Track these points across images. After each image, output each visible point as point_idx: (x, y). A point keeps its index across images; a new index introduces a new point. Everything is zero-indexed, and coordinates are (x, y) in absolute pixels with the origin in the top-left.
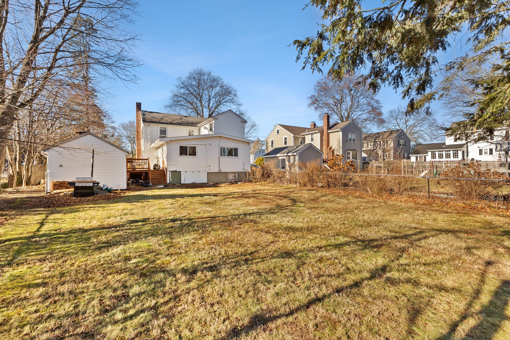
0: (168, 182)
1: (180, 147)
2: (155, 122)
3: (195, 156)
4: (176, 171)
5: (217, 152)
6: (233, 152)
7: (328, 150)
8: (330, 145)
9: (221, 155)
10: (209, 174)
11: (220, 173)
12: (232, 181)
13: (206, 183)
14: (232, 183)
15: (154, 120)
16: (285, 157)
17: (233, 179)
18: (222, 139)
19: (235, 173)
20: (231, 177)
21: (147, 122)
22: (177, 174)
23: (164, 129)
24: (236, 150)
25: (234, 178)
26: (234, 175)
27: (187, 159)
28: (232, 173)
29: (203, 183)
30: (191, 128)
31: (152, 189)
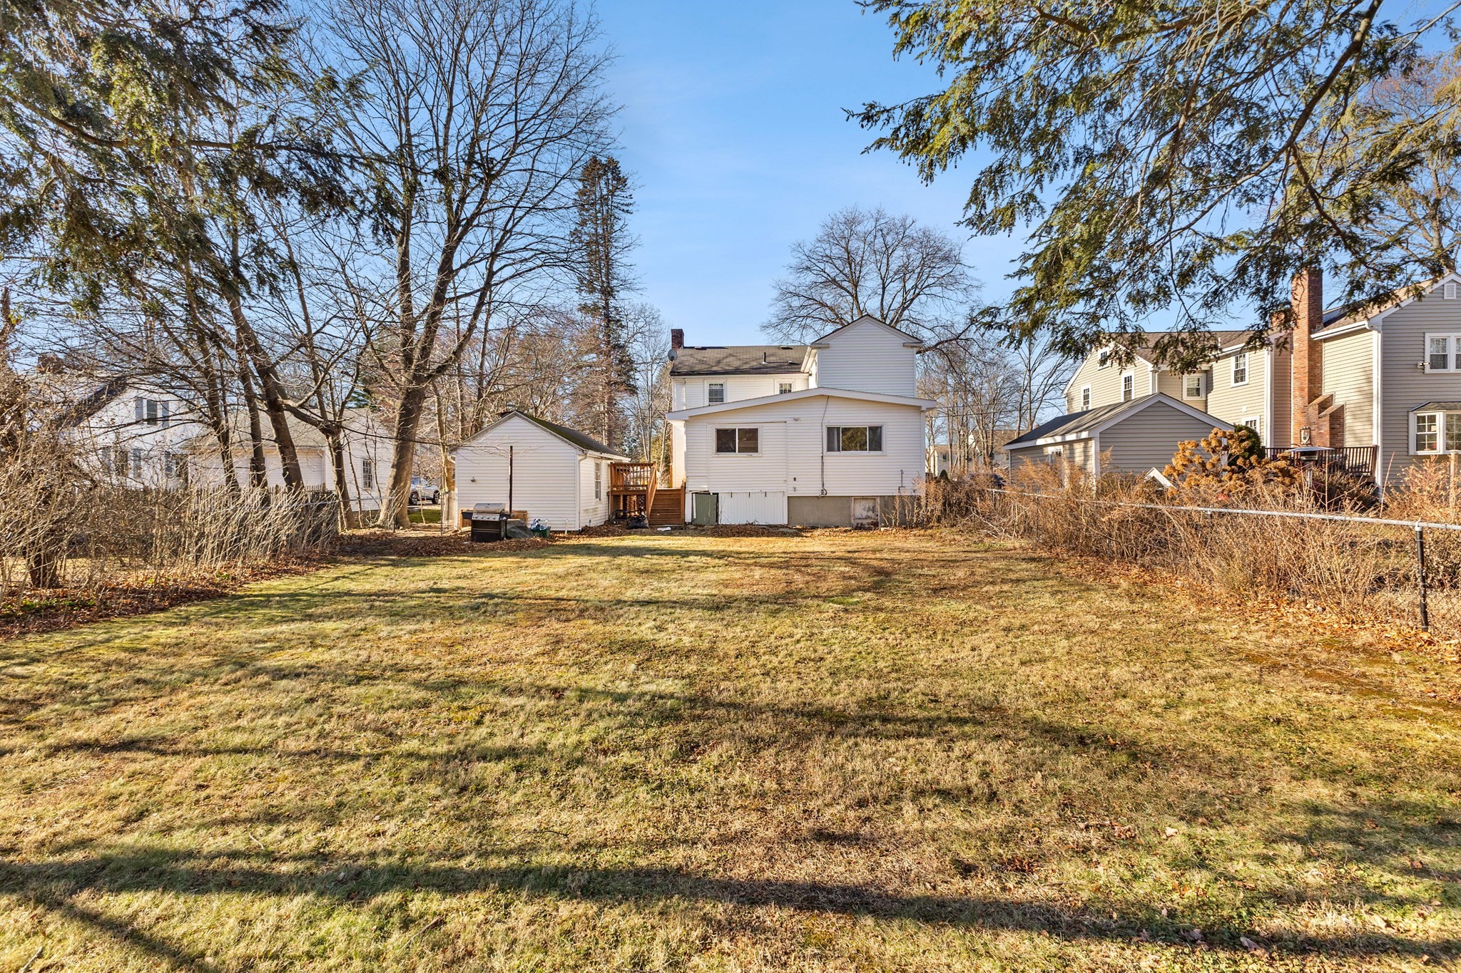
0: (688, 519)
1: (719, 432)
2: (699, 373)
3: (754, 454)
4: (707, 493)
5: (818, 439)
6: (867, 439)
7: (1313, 409)
8: (1326, 392)
9: (830, 449)
10: (793, 502)
11: (823, 497)
12: (864, 522)
13: (783, 526)
14: (860, 528)
15: (697, 368)
16: (1060, 448)
17: (868, 517)
18: (832, 404)
19: (873, 498)
20: (860, 511)
21: (680, 374)
22: (709, 500)
23: (718, 387)
24: (876, 431)
25: (870, 514)
26: (870, 504)
27: (735, 460)
28: (864, 498)
29: (775, 526)
30: (786, 379)
31: (644, 534)
